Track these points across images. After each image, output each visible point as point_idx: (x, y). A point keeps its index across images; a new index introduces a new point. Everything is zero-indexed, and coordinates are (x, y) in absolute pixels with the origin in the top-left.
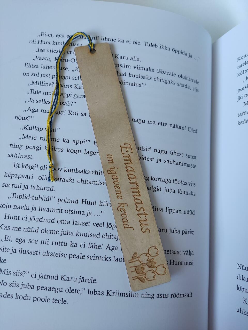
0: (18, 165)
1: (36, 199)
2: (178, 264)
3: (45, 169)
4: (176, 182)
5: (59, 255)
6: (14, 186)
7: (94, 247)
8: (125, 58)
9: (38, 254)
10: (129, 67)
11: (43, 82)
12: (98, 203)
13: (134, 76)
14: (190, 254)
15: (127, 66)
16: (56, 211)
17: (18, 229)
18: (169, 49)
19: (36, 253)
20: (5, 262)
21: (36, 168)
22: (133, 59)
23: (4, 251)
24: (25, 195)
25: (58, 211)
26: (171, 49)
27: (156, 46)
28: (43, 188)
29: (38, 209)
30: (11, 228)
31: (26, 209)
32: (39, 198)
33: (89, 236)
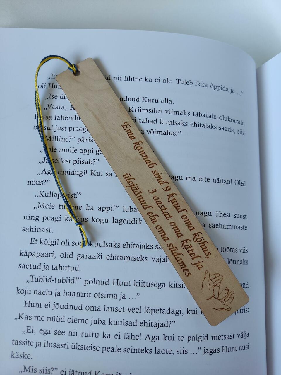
0: (35, 241)
1: (59, 281)
2: (231, 350)
3: (67, 244)
4: (224, 250)
5: (90, 348)
6: (32, 266)
7: (130, 338)
8: (154, 101)
9: (66, 346)
10: (160, 111)
11: (58, 136)
12: (132, 284)
13: (166, 123)
14: (245, 336)
15: (158, 111)
16: (83, 295)
17: (42, 319)
18: (207, 86)
19: (64, 346)
20: (29, 357)
21: (57, 244)
22: (164, 102)
23: (27, 344)
24: (45, 278)
25: (86, 295)
26: (209, 86)
27: (191, 83)
28: (66, 268)
29: (62, 294)
30: (33, 318)
31: (48, 294)
32: (63, 280)
33: (124, 325)
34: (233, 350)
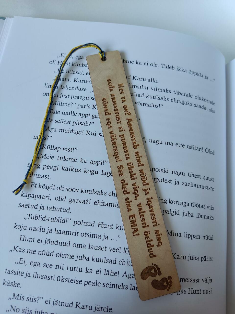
0: (35, 185)
1: (52, 220)
2: (196, 293)
3: (62, 189)
4: (194, 205)
5: (73, 281)
6: (30, 206)
7: (110, 274)
8: (142, 79)
9: (53, 278)
10: (147, 88)
11: (62, 102)
12: (114, 227)
13: (151, 97)
14: (209, 282)
15: (145, 88)
16: (72, 234)
17: (33, 252)
18: (186, 71)
19: (50, 278)
20: (18, 286)
21: (53, 188)
22: (151, 81)
23: (18, 274)
24: (40, 216)
25: (74, 234)
26: (188, 71)
27: (173, 68)
28: (59, 210)
29: (53, 231)
30: (26, 251)
31: (41, 231)
32: (55, 220)
33: (105, 262)
34: (198, 293)
